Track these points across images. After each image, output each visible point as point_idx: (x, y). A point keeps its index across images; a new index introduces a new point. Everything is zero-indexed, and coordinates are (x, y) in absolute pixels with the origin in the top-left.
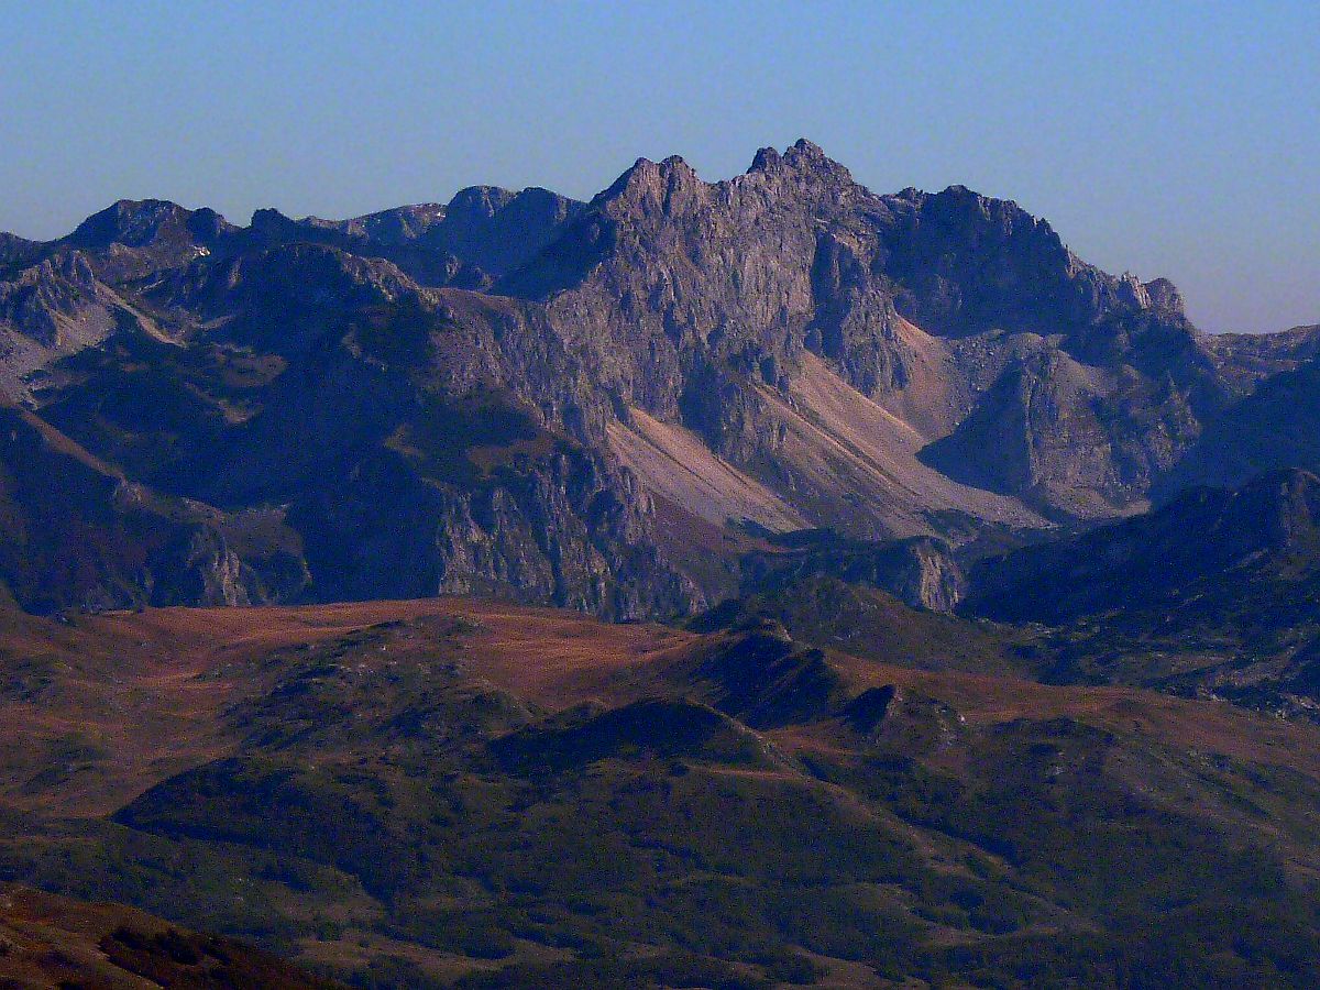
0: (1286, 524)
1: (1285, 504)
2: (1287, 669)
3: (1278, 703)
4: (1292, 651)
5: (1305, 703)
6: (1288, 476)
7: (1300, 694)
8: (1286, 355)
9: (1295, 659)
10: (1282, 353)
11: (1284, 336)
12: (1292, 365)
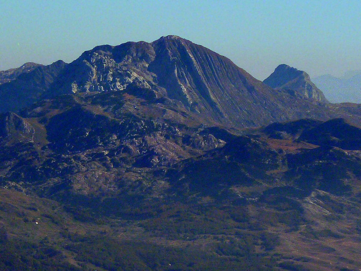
0: (7, 129)
1: (7, 124)
2: (8, 174)
3: (5, 184)
4: (9, 168)
5: (13, 184)
6: (8, 114)
7: (12, 181)
8: (7, 77)
9: (10, 171)
10: (6, 77)
11: (7, 72)
12: (9, 81)
